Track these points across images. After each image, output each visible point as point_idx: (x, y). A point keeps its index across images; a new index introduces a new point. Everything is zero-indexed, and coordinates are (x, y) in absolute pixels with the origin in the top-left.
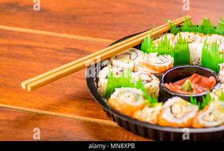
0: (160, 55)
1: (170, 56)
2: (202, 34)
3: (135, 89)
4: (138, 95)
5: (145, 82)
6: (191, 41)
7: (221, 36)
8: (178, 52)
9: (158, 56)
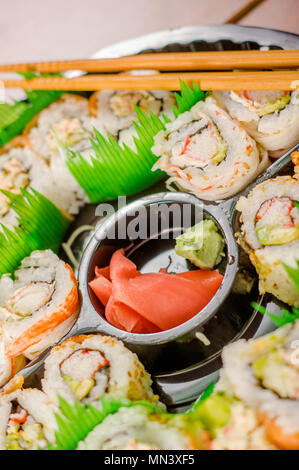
0: (17, 273)
1: (37, 255)
2: (17, 140)
3: (111, 418)
4: (141, 427)
5: (102, 377)
6: (23, 177)
7: (54, 106)
8: (35, 226)
9: (13, 278)
